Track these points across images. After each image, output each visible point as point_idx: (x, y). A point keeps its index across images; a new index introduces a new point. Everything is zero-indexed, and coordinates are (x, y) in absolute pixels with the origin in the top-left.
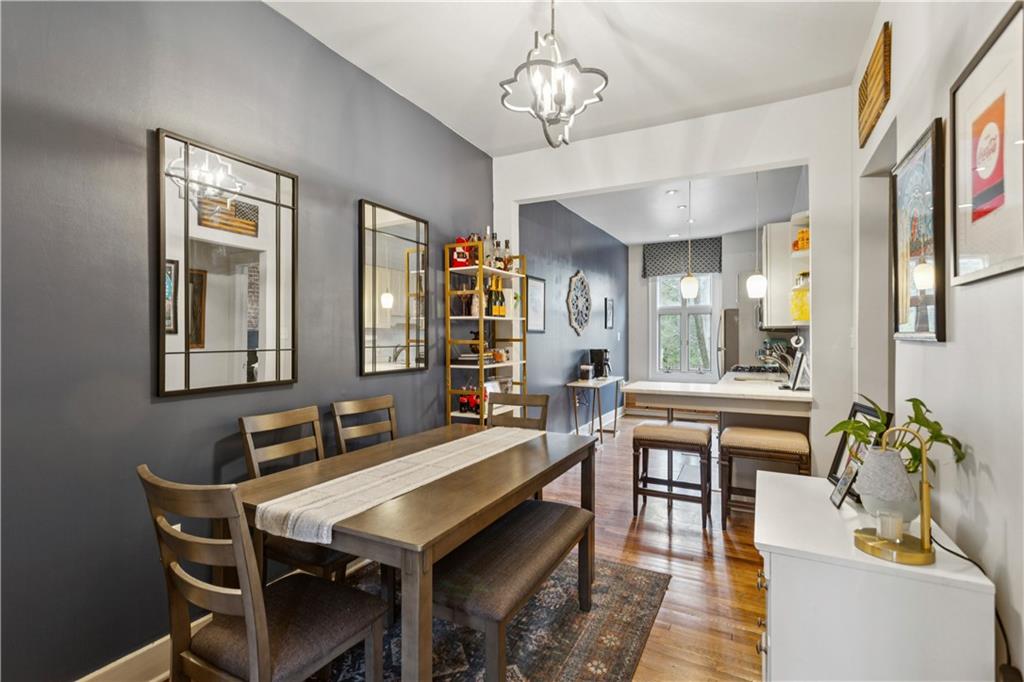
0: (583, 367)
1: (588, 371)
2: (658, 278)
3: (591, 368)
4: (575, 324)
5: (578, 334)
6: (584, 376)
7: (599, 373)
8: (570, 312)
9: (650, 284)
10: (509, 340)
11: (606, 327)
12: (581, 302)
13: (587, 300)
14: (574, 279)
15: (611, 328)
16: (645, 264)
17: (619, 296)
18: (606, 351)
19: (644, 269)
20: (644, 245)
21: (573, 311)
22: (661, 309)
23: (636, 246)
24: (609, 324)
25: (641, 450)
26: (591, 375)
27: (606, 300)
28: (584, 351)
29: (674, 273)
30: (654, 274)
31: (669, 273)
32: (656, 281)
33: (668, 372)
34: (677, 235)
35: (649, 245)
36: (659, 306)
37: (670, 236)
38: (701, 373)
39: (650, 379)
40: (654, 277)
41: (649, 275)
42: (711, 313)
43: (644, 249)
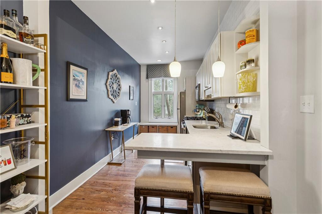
0: (116, 119)
1: (118, 121)
2: (153, 79)
3: (120, 119)
4: (111, 96)
5: (113, 102)
6: (116, 124)
7: (124, 121)
8: (108, 91)
9: (149, 81)
10: (36, 106)
11: (130, 99)
12: (115, 86)
13: (119, 85)
14: (111, 73)
15: (133, 100)
16: (147, 73)
17: (137, 86)
18: (128, 110)
19: (147, 75)
20: (147, 65)
21: (109, 90)
22: (154, 92)
23: (144, 65)
24: (131, 98)
25: (142, 198)
26: (120, 123)
27: (130, 86)
28: (117, 110)
29: (159, 77)
30: (151, 77)
31: (157, 77)
32: (152, 80)
33: (156, 118)
34: (161, 61)
35: (149, 65)
36: (153, 91)
37: (158, 61)
38: (169, 118)
39: (149, 121)
40: (151, 79)
41: (149, 78)
42: (173, 94)
43: (147, 67)
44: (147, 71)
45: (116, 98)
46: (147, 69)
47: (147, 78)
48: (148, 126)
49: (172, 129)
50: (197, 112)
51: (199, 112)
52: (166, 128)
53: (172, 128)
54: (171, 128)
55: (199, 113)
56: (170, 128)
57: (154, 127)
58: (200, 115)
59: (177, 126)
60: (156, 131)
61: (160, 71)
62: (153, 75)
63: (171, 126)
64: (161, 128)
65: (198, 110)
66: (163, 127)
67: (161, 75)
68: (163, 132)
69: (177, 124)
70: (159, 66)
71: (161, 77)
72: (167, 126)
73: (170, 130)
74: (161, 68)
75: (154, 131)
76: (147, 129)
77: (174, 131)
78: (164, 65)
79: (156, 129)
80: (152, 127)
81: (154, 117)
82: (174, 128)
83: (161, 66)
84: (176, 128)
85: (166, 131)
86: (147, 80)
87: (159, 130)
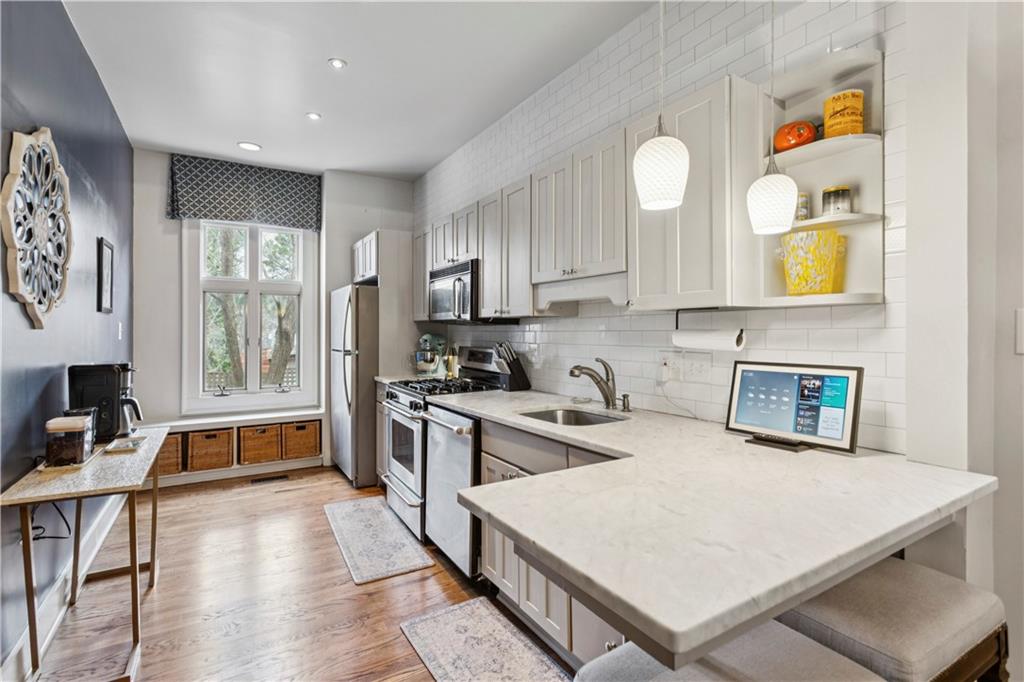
0: (56, 424)
1: (81, 434)
2: (203, 222)
3: (86, 423)
4: (23, 287)
5: (33, 322)
6: (67, 452)
9: (185, 232)
11: (99, 309)
12: (41, 227)
13: (59, 226)
14: (24, 143)
15: (110, 310)
16: (174, 192)
17: (121, 243)
18: (123, 367)
19: (173, 200)
20: (174, 155)
22: (209, 281)
23: (154, 151)
24: (106, 304)
26: (89, 446)
28: (48, 371)
30: (195, 215)
31: (226, 217)
32: (198, 227)
33: (222, 395)
34: (257, 148)
35: (185, 157)
36: (204, 274)
37: (243, 146)
38: (283, 391)
39: (184, 412)
40: (195, 220)
41: (184, 214)
42: (299, 295)
43: (173, 162)
44: (174, 183)
45: (45, 301)
46: (173, 175)
47: (174, 211)
48: (186, 434)
49: (301, 432)
50: (426, 361)
51: (432, 360)
52: (274, 433)
53: (303, 428)
54: (299, 428)
55: (432, 367)
56: (292, 431)
57: (215, 436)
58: (435, 371)
59: (320, 421)
60: (229, 453)
61: (243, 192)
62: (205, 207)
63: (297, 422)
64: (251, 434)
65: (429, 354)
66: (262, 429)
67: (249, 212)
68: (262, 452)
69: (322, 410)
70: (237, 171)
71: (245, 217)
72: (281, 424)
73: (295, 438)
74: (247, 179)
75: (218, 454)
76: (180, 448)
77: (312, 440)
78: (260, 169)
79: (229, 443)
80: (208, 437)
81: (206, 389)
82: (310, 428)
83: (247, 171)
84: (318, 426)
85: (275, 447)
86: (174, 223)
87: (242, 444)
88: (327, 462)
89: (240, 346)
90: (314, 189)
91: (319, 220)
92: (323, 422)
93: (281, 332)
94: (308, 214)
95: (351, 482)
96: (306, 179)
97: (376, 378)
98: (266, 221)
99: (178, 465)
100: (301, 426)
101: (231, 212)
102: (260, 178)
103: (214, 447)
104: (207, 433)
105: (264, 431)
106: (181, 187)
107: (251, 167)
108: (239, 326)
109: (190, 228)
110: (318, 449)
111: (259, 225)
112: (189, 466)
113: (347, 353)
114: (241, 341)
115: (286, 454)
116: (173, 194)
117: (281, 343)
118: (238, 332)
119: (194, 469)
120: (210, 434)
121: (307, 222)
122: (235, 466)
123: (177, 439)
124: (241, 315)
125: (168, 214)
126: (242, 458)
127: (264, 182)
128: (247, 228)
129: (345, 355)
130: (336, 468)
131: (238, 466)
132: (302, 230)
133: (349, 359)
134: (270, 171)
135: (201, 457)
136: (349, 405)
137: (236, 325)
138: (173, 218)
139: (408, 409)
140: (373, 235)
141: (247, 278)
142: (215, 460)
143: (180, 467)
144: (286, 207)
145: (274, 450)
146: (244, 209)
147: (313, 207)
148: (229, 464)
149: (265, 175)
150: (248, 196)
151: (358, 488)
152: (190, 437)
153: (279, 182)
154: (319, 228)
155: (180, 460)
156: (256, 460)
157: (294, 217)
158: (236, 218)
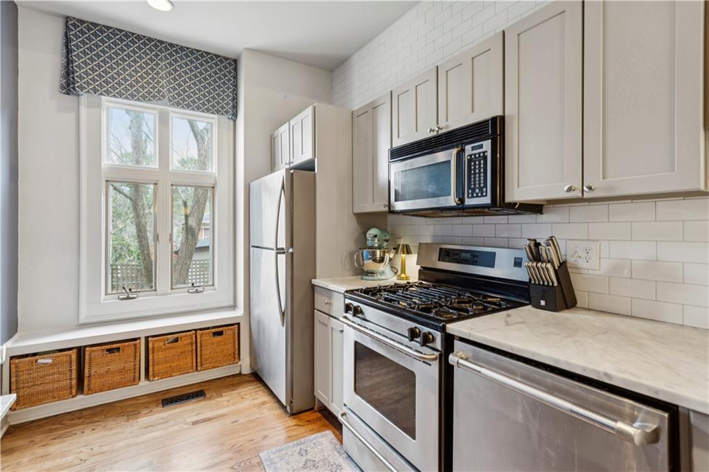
2: (103, 100)
16: (69, 62)
19: (68, 71)
23: (44, 11)
30: (95, 91)
32: (99, 106)
33: (128, 298)
35: (82, 22)
36: (109, 160)
38: (197, 292)
39: (82, 320)
40: (94, 97)
41: (82, 88)
42: (213, 187)
43: (67, 27)
44: (69, 51)
46: (67, 41)
47: (69, 85)
48: (80, 351)
49: (219, 338)
50: (375, 260)
51: (382, 260)
52: (188, 341)
53: (220, 333)
54: (215, 334)
55: (381, 267)
56: (207, 338)
57: (118, 349)
58: (383, 272)
59: (238, 324)
60: (136, 369)
61: (152, 69)
62: (107, 82)
63: (213, 327)
64: (161, 344)
65: (378, 252)
66: (174, 337)
67: (159, 92)
68: (172, 365)
69: (240, 312)
70: (145, 45)
71: (154, 97)
72: (196, 330)
73: (211, 346)
74: (157, 55)
75: (121, 371)
76: (74, 367)
77: (230, 346)
78: (171, 45)
79: (135, 357)
80: (110, 351)
81: (109, 291)
82: (228, 333)
83: (156, 46)
84: (236, 332)
85: (189, 357)
86: (70, 99)
87: (151, 358)
88: (246, 370)
89: (149, 241)
90: (230, 72)
91: (235, 107)
92: (241, 324)
93: (187, 227)
94: (223, 99)
95: (284, 407)
96: (221, 62)
97: (314, 281)
98: (178, 104)
99: (71, 388)
100: (217, 331)
101: (138, 91)
102: (171, 55)
103: (116, 363)
104: (108, 347)
105: (176, 340)
106: (77, 56)
107: (161, 42)
108: (148, 224)
109: (89, 106)
110: (237, 356)
111: (171, 109)
112: (86, 388)
113: (280, 251)
114: (150, 236)
115: (202, 365)
116: (68, 64)
117: (187, 238)
118: (148, 229)
119: (91, 391)
120: (113, 347)
121: (223, 108)
122: (143, 382)
123: (70, 356)
124: (150, 213)
125: (62, 87)
126: (151, 374)
127: (176, 61)
128: (156, 112)
129: (277, 253)
130: (257, 377)
131: (147, 382)
132: (216, 116)
133: (282, 258)
134: (182, 48)
135: (101, 376)
136: (283, 314)
137: (146, 223)
138: (68, 93)
139: (406, 341)
140: (309, 111)
141: (157, 167)
142: (117, 378)
143: (74, 391)
144: (199, 90)
145: (189, 360)
146: (154, 88)
147: (228, 92)
148: (135, 381)
149: (177, 52)
150: (158, 73)
151: (293, 415)
152: (87, 353)
153: (192, 62)
154: (235, 115)
155: (74, 382)
156: (168, 374)
157: (209, 101)
158: (144, 98)
